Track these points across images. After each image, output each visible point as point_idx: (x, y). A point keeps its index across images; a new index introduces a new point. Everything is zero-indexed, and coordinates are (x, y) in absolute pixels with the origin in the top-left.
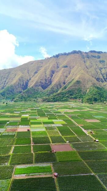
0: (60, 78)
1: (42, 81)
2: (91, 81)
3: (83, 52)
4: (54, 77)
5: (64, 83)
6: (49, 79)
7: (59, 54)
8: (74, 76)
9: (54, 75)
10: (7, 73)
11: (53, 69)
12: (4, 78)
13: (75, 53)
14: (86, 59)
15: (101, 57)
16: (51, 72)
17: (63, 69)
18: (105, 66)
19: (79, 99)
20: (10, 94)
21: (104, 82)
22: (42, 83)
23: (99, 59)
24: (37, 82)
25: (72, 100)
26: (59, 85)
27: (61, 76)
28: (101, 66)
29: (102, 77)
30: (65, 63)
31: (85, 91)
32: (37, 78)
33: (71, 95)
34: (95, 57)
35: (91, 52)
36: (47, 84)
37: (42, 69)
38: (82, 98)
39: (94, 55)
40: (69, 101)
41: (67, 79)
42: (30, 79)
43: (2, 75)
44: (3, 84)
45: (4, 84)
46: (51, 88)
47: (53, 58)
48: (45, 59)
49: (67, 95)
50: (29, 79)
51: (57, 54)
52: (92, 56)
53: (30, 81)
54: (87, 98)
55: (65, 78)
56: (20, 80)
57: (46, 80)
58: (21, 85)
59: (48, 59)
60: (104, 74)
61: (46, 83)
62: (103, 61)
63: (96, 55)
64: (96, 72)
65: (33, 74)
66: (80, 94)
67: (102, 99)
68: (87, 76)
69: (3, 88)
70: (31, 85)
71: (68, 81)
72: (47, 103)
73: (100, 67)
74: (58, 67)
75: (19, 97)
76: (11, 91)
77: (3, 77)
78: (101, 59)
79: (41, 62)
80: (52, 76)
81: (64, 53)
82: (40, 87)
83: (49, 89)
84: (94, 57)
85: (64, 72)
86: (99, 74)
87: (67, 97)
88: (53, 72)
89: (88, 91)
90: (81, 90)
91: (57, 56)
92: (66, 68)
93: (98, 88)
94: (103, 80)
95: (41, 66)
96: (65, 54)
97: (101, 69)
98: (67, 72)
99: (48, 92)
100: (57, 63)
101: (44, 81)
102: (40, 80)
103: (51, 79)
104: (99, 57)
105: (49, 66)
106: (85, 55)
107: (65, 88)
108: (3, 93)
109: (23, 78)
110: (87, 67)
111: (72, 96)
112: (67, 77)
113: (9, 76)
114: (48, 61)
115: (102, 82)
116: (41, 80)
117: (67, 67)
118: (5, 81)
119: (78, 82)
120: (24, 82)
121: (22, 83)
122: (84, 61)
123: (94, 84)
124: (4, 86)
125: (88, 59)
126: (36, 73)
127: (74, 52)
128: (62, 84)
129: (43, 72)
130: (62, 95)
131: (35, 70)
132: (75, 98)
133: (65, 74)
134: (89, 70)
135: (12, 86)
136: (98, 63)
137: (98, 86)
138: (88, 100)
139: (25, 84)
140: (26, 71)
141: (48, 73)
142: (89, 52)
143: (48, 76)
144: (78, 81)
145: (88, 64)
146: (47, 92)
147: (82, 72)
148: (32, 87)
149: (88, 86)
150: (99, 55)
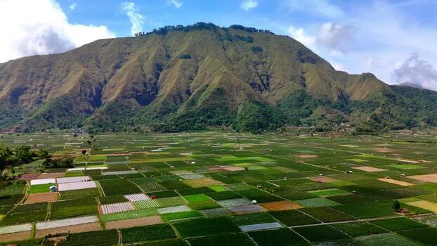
0: (178, 82)
1: (136, 87)
2: (244, 90)
3: (218, 27)
4: (164, 78)
5: (189, 93)
6: (152, 82)
7: (166, 27)
8: (207, 76)
9: (161, 74)
10: (45, 66)
11: (159, 61)
12: (38, 77)
13: (204, 28)
14: (226, 42)
15: (254, 40)
16: (155, 68)
17: (181, 61)
18: (262, 58)
19: (227, 126)
20: (64, 115)
21: (264, 92)
22: (137, 92)
23: (251, 45)
24: (124, 90)
25: (213, 128)
26: (177, 97)
27: (180, 77)
28: (255, 58)
29: (259, 82)
30: (183, 49)
31: (234, 109)
32: (124, 79)
33: (210, 117)
34: (242, 39)
35: (235, 27)
36: (148, 93)
37: (133, 60)
38: (232, 122)
39: (241, 35)
40: (208, 130)
41: (192, 85)
42: (106, 82)
43: (31, 70)
44: (38, 92)
45: (41, 92)
46: (163, 103)
47: (154, 35)
48: (134, 36)
49: (201, 118)
50: (102, 81)
51: (163, 27)
52: (237, 36)
53: (107, 85)
54: (244, 122)
55: (189, 81)
56: (83, 84)
57: (145, 84)
58: (86, 95)
59: (142, 37)
60: (262, 76)
61: (145, 92)
62: (260, 50)
63: (246, 35)
64: (247, 71)
65: (110, 69)
66: (226, 116)
67: (271, 124)
68: (235, 80)
69: (39, 102)
70: (111, 95)
71: (196, 88)
72: (167, 134)
73: (253, 60)
74: (168, 57)
75: (94, 124)
76: (67, 110)
77: (35, 76)
78: (255, 44)
79: (128, 41)
80: (157, 76)
81: (179, 26)
82: (133, 101)
83: (157, 104)
84: (240, 38)
85: (185, 69)
86: (253, 74)
87: (202, 121)
88: (159, 68)
89: (240, 109)
90: (227, 108)
91: (163, 31)
92: (188, 60)
93: (257, 103)
94: (263, 87)
95: (127, 51)
96: (181, 28)
97: (256, 64)
98: (192, 69)
99: (158, 110)
100: (164, 46)
101: (140, 87)
102: (131, 85)
103: (156, 83)
104: (251, 41)
105: (148, 53)
106: (223, 33)
107: (193, 102)
108: (48, 115)
109: (90, 78)
110: (229, 60)
111: (212, 120)
112: (191, 79)
113: (50, 73)
114: (144, 42)
115: (261, 90)
116: (134, 84)
117: (189, 57)
118: (43, 86)
119: (219, 91)
120: (94, 88)
121: (88, 91)
122: (224, 47)
123: (249, 96)
124: (41, 98)
125: (230, 42)
126: (118, 67)
127: (201, 26)
128: (184, 95)
129: (136, 67)
130: (192, 117)
131: (116, 61)
132: (219, 123)
133: (187, 73)
134: (235, 67)
135: (65, 98)
136: (250, 52)
137: (257, 99)
138: (247, 126)
139: (94, 94)
140: (93, 61)
141: (148, 68)
142: (230, 27)
143: (149, 76)
144: (218, 89)
145: (231, 53)
146: (155, 111)
147: (225, 70)
148: (116, 100)
149: (238, 100)
150: (251, 35)
